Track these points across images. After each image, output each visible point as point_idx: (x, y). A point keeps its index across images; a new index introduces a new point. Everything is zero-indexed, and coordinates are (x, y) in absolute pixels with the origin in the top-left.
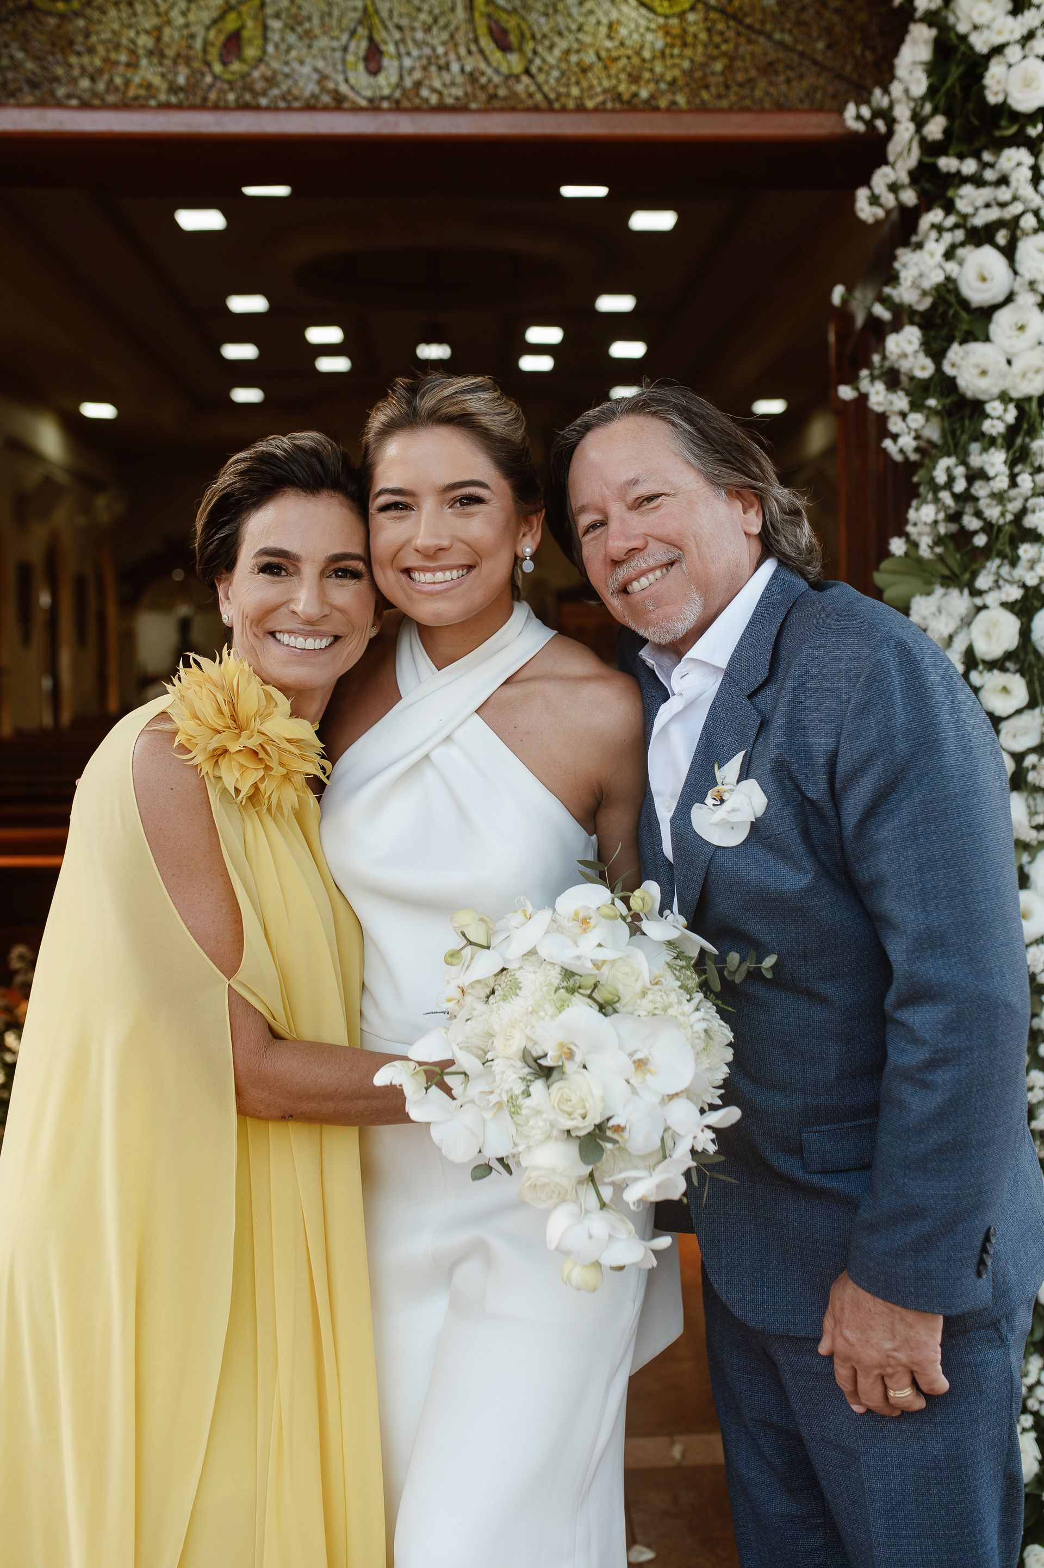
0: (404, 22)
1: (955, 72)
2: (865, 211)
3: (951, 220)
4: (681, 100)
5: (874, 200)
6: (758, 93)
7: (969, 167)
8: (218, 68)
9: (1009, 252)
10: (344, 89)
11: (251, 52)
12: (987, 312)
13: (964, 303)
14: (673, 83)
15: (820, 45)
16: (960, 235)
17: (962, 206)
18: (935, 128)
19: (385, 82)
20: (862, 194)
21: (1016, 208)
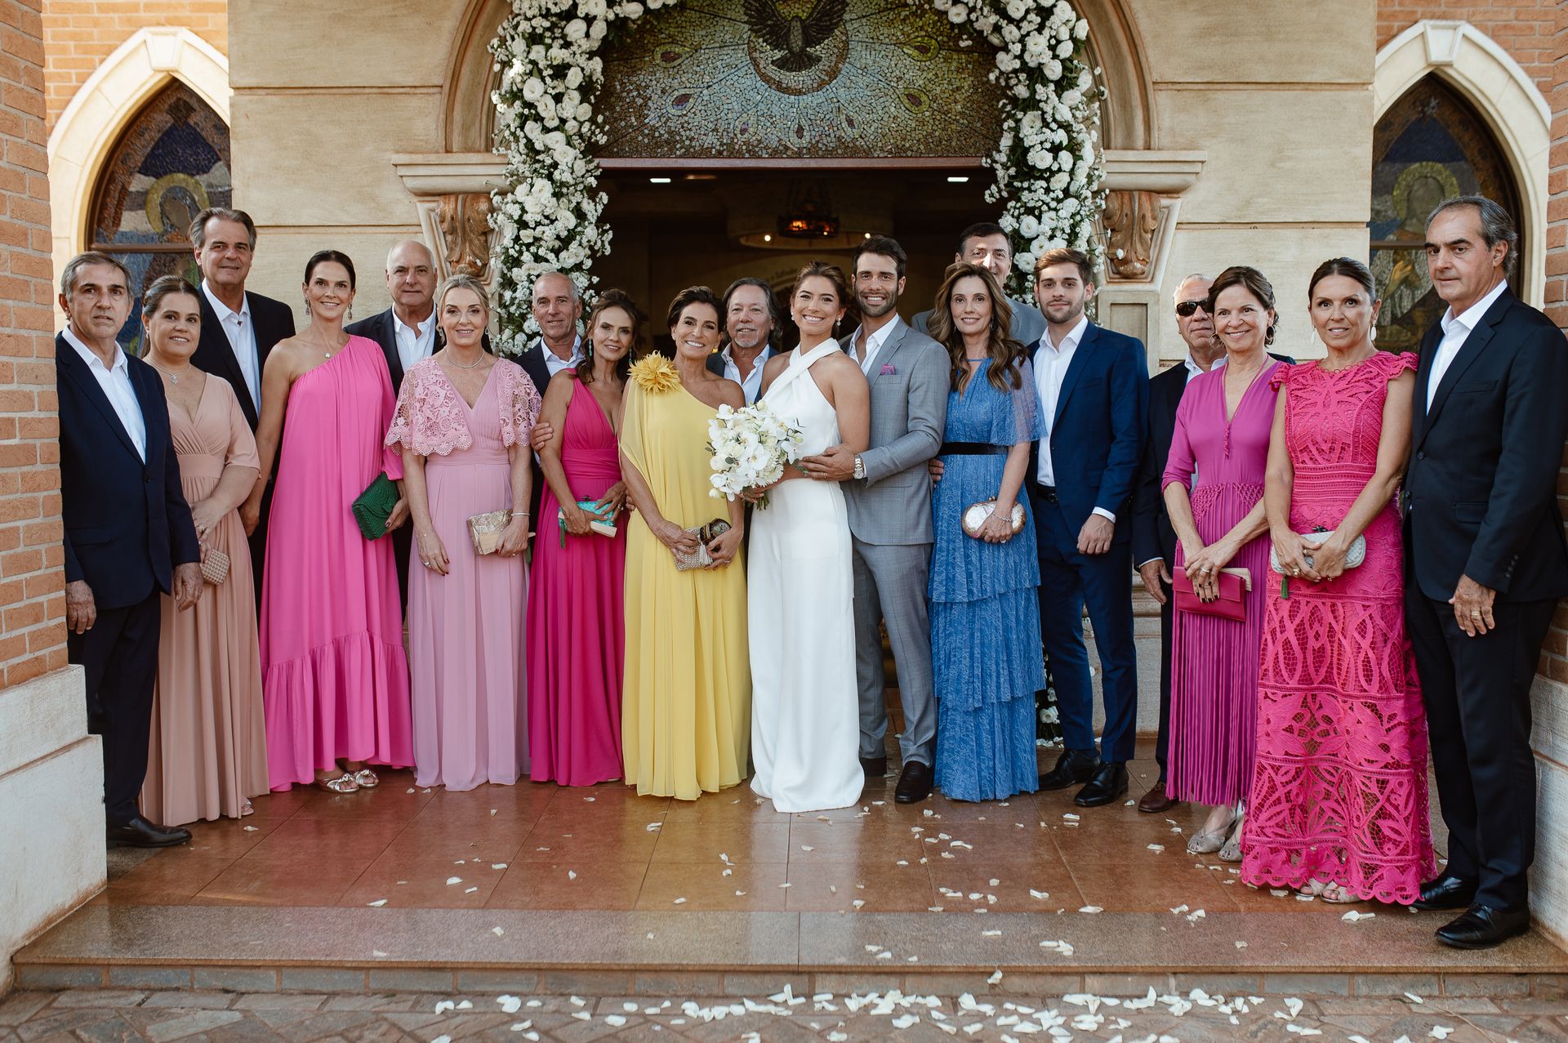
0: (813, 117)
1: (1019, 151)
2: (988, 199)
3: (1019, 205)
4: (922, 147)
5: (992, 195)
6: (954, 144)
7: (1026, 185)
8: (739, 136)
9: (1039, 218)
10: (789, 144)
11: (751, 130)
12: (1030, 240)
13: (1022, 237)
14: (919, 141)
15: (979, 125)
16: (1022, 210)
17: (1024, 199)
18: (1012, 171)
19: (804, 142)
20: (987, 192)
21: (1040, 203)
